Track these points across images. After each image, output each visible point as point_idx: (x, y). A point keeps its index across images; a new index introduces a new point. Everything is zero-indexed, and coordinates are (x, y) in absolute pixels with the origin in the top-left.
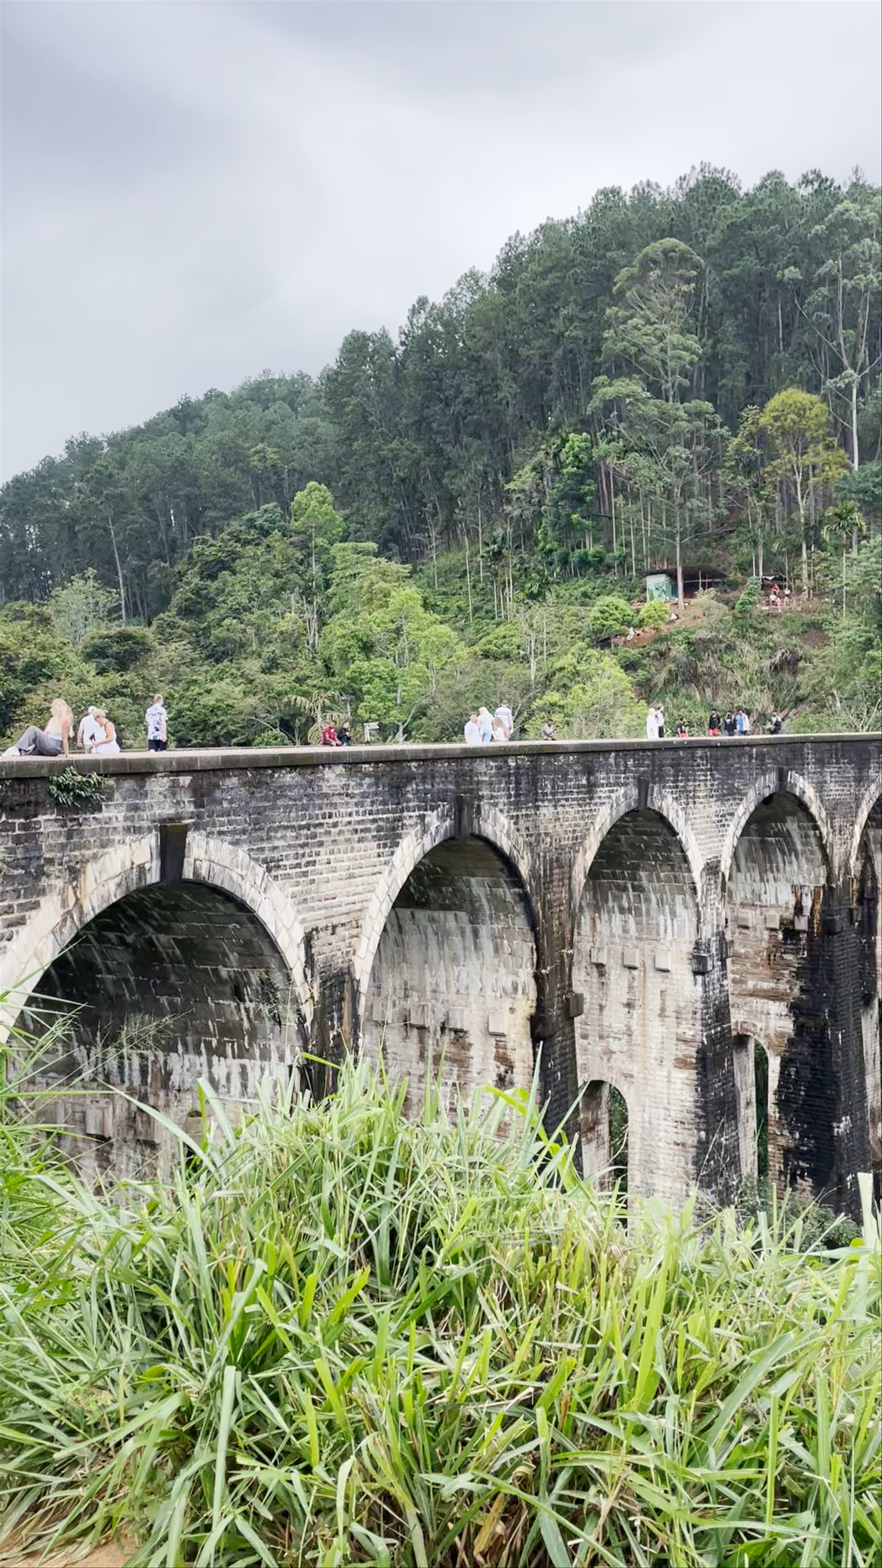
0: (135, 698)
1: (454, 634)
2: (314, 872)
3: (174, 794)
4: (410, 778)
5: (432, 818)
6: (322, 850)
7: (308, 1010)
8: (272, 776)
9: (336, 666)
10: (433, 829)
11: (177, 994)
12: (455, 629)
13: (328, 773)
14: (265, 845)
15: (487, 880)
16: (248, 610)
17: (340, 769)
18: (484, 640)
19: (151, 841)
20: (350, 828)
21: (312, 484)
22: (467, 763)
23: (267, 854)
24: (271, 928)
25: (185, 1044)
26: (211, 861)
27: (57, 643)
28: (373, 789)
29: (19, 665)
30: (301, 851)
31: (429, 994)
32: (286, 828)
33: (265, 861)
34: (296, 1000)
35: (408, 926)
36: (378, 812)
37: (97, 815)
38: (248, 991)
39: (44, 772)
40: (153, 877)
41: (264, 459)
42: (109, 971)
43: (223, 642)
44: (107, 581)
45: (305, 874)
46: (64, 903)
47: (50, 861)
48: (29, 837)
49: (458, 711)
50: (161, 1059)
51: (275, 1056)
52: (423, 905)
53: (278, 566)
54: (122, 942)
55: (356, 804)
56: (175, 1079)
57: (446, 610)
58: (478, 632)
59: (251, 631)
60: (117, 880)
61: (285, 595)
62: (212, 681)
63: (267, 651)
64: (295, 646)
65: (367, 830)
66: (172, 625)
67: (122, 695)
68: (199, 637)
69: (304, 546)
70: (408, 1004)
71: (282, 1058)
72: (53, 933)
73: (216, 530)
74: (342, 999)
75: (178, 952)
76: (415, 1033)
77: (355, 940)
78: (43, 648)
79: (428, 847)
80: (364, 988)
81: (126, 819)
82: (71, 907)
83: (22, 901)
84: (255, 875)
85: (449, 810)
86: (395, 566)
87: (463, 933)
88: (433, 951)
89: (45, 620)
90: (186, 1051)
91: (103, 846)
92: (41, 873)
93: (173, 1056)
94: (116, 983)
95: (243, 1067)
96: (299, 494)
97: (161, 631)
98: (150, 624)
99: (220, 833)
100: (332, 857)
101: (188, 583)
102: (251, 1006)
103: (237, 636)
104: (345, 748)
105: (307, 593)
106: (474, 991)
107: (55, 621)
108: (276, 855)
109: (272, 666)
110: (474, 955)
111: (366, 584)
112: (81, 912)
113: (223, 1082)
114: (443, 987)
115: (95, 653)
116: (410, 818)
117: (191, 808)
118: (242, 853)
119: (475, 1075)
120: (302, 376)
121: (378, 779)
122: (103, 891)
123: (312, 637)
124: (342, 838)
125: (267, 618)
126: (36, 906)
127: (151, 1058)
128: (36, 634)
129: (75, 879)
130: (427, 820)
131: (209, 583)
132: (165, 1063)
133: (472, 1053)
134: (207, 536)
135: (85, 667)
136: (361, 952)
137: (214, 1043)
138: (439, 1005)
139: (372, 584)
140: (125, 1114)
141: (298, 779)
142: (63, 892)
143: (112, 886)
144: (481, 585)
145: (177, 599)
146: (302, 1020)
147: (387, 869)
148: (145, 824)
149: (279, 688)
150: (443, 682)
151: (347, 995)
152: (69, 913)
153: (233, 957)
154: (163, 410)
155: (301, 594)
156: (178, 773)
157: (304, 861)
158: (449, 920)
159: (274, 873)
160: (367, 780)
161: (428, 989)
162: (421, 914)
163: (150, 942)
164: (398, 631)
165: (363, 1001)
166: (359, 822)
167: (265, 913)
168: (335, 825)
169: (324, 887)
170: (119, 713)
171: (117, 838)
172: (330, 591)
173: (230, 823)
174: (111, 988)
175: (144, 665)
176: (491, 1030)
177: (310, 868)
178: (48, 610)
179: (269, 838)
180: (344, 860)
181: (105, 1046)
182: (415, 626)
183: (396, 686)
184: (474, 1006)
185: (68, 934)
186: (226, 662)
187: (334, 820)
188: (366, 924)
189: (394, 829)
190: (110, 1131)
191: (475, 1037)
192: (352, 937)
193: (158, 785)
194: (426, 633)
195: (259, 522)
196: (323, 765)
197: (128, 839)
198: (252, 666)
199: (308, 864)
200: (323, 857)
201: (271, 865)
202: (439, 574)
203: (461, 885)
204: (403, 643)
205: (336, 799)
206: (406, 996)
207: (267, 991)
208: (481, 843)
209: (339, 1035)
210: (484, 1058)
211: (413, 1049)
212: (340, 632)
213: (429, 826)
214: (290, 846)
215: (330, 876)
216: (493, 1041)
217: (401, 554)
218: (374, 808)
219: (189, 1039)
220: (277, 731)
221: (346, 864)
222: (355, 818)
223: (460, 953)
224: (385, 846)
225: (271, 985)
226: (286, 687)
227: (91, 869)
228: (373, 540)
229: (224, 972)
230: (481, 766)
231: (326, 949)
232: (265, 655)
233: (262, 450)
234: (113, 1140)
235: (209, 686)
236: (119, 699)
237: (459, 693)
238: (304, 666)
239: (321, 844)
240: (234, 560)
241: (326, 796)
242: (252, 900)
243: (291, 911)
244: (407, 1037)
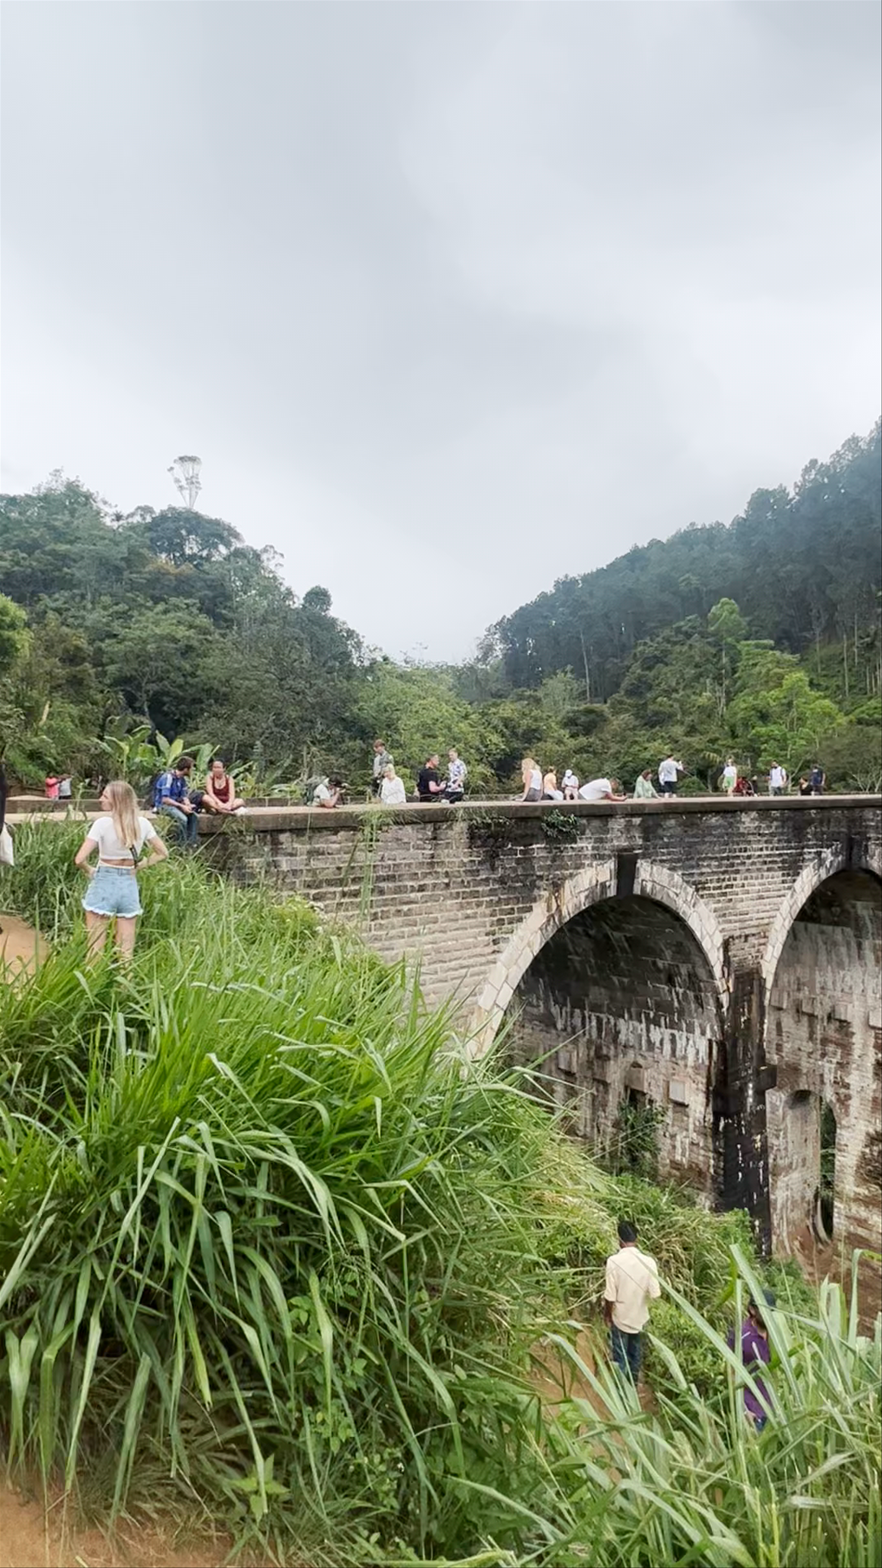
0: (595, 753)
1: (833, 706)
2: (732, 893)
3: (628, 831)
4: (810, 823)
5: (827, 853)
6: (738, 876)
7: (725, 999)
8: (701, 819)
9: (739, 731)
10: (828, 863)
11: (625, 977)
12: (836, 702)
13: (744, 818)
14: (694, 871)
15: (871, 904)
16: (676, 691)
17: (754, 814)
18: (858, 711)
19: (611, 865)
20: (761, 860)
21: (724, 600)
22: (857, 811)
23: (696, 878)
24: (698, 934)
25: (629, 1012)
26: (654, 881)
27: (544, 716)
28: (780, 830)
29: (520, 731)
30: (722, 877)
31: (818, 991)
32: (711, 859)
33: (694, 883)
34: (716, 993)
35: (802, 935)
36: (783, 848)
37: (574, 845)
38: (678, 979)
39: (538, 814)
40: (612, 892)
41: (688, 584)
42: (577, 954)
43: (656, 713)
44: (579, 674)
45: (725, 894)
46: (549, 909)
47: (541, 878)
48: (527, 859)
49: (836, 765)
50: (612, 1021)
51: (698, 1031)
52: (816, 920)
53: (697, 659)
54: (588, 935)
55: (766, 842)
56: (622, 1037)
57: (827, 688)
58: (853, 704)
59: (676, 705)
60: (586, 893)
61: (702, 680)
62: (648, 741)
63: (688, 719)
64: (709, 716)
65: (775, 862)
66: (621, 702)
67: (587, 752)
68: (639, 711)
69: (716, 644)
70: (801, 995)
71: (703, 1033)
72: (541, 929)
73: (653, 636)
74: (751, 993)
75: (626, 945)
76: (805, 1020)
77: (762, 947)
78: (536, 720)
79: (824, 876)
80: (769, 985)
81: (593, 848)
82: (553, 911)
83: (521, 905)
84: (687, 894)
85: (842, 848)
86: (787, 656)
87: (848, 944)
88: (823, 957)
89: (538, 701)
90: (631, 1018)
91: (578, 868)
92: (533, 886)
93: (621, 1021)
94: (581, 962)
95: (673, 1035)
96: (714, 608)
97: (613, 706)
98: (605, 702)
99: (662, 861)
100: (746, 882)
101: (633, 673)
102: (681, 991)
103: (667, 710)
104: (756, 798)
105: (718, 679)
106: (857, 991)
107: (544, 701)
108: (703, 879)
109: (692, 730)
110: (857, 964)
111: (764, 671)
112: (560, 915)
113: (658, 1044)
114: (830, 984)
115: (570, 723)
116: (809, 853)
117: (640, 842)
118: (677, 877)
119: (856, 1057)
120: (718, 524)
121: (783, 822)
122: (575, 900)
123: (722, 709)
124: (754, 867)
125: (689, 697)
126: (530, 909)
127: (605, 1020)
128: (531, 710)
129: (557, 891)
130: (823, 855)
131: (647, 672)
132: (615, 1025)
133: (854, 1040)
134: (648, 640)
135: (562, 732)
136: (767, 957)
137: (652, 1015)
138: (826, 1000)
139: (769, 670)
140: (586, 1058)
141: (721, 821)
142: (548, 901)
143: (582, 897)
144: (854, 670)
145: (625, 684)
146: (719, 1006)
147: (789, 892)
148: (607, 852)
149: (697, 746)
150: (824, 743)
151: (756, 990)
152: (553, 916)
153: (668, 953)
154: (619, 556)
155: (714, 679)
156: (633, 815)
157: (724, 884)
158: (838, 934)
159: (701, 893)
160: (775, 823)
161: (818, 985)
162: (810, 926)
163: (607, 936)
164: (790, 704)
165: (768, 994)
166: (768, 856)
167: (693, 923)
168: (749, 857)
169: (739, 905)
170: (585, 765)
171: (587, 862)
172: (737, 675)
173: (669, 854)
174: (578, 965)
175: (602, 732)
176: (871, 1023)
177: (728, 890)
178: (540, 694)
179: (698, 866)
180: (755, 885)
181: (573, 1007)
182: (804, 700)
183: (787, 746)
184: (856, 1003)
185: (551, 931)
186: (658, 728)
187: (749, 853)
188: (772, 935)
189: (796, 862)
190: (575, 1069)
191: (857, 1027)
192: (760, 945)
193: (617, 824)
194: (812, 706)
195: (684, 629)
196: (741, 812)
197: (595, 863)
198: (678, 731)
199: (727, 887)
200: (739, 882)
201: (699, 887)
202: (822, 662)
203: (848, 906)
204: (794, 714)
205: (751, 838)
206: (799, 990)
207: (693, 981)
208: (868, 876)
209: (749, 1019)
210: (865, 1045)
211: (804, 1031)
212: (743, 706)
213: (825, 860)
214: (714, 873)
215: (744, 896)
216: (872, 1033)
217: (791, 646)
218: (781, 845)
219: (633, 1010)
220: (695, 778)
221: (757, 888)
222: (765, 852)
223: (846, 960)
224: (788, 875)
225: (696, 976)
226: (702, 747)
227: (568, 884)
228: (771, 638)
229: (660, 964)
230: (869, 814)
231: (740, 953)
232: (686, 723)
233: (688, 578)
234: (577, 1075)
235: (647, 745)
236: (585, 755)
237: (837, 751)
238: (714, 731)
239: (737, 872)
240: (666, 656)
241: (743, 834)
242: (684, 913)
243: (713, 922)
244: (799, 1021)
